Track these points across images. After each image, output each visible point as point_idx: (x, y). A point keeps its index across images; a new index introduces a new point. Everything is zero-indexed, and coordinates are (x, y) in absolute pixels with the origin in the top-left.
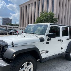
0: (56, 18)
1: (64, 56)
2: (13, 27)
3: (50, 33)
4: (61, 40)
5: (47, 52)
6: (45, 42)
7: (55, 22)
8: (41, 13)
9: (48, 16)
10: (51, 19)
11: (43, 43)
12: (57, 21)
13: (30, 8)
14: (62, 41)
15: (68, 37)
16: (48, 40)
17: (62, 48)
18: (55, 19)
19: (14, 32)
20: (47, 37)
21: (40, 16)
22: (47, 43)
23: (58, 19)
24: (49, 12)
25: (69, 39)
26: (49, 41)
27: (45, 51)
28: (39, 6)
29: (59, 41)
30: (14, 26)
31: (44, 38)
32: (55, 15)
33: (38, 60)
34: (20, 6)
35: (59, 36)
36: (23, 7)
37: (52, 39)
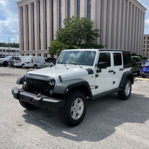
0: (96, 30)
1: (117, 93)
2: (4, 51)
3: (100, 63)
4: (112, 71)
5: (96, 87)
6: (94, 75)
7: (95, 38)
8: (65, 20)
9: (80, 27)
10: (88, 33)
11: (92, 76)
12: (98, 36)
13: (42, 8)
14: (114, 73)
15: (122, 67)
16: (98, 71)
17: (114, 82)
18: (95, 32)
19: (14, 62)
20: (96, 68)
21: (63, 26)
22: (97, 76)
23: (99, 32)
24: (82, 18)
25: (123, 70)
26: (99, 74)
27: (94, 87)
28: (60, 5)
29: (111, 73)
30: (6, 46)
31: (93, 69)
32: (94, 25)
33: (88, 98)
34: (18, 3)
35: (110, 66)
36: (26, 6)
37: (102, 70)
